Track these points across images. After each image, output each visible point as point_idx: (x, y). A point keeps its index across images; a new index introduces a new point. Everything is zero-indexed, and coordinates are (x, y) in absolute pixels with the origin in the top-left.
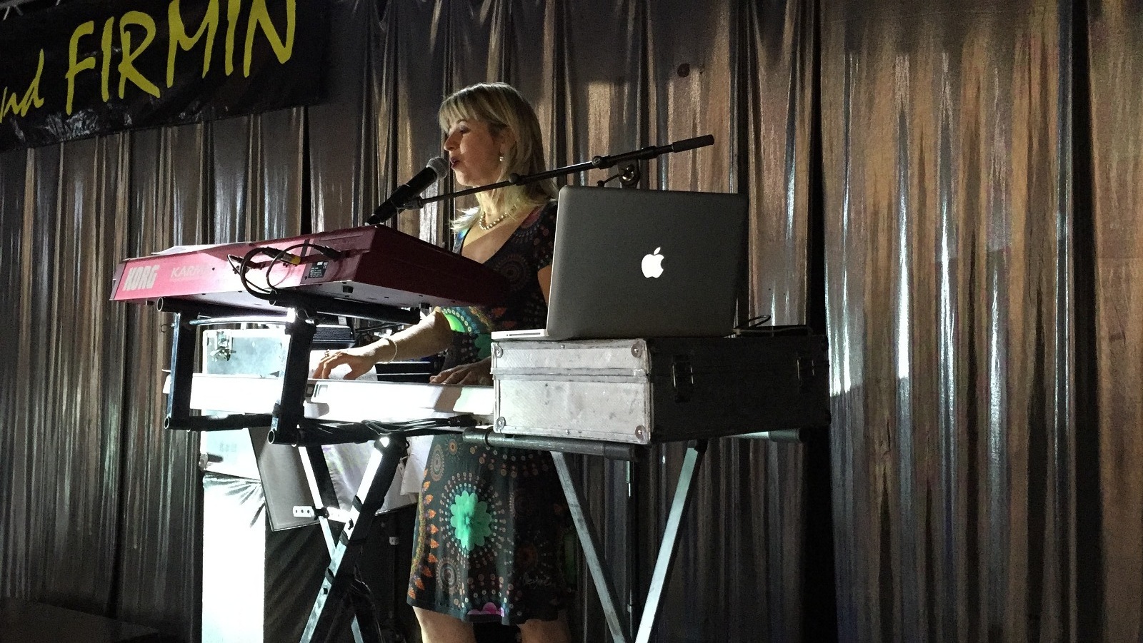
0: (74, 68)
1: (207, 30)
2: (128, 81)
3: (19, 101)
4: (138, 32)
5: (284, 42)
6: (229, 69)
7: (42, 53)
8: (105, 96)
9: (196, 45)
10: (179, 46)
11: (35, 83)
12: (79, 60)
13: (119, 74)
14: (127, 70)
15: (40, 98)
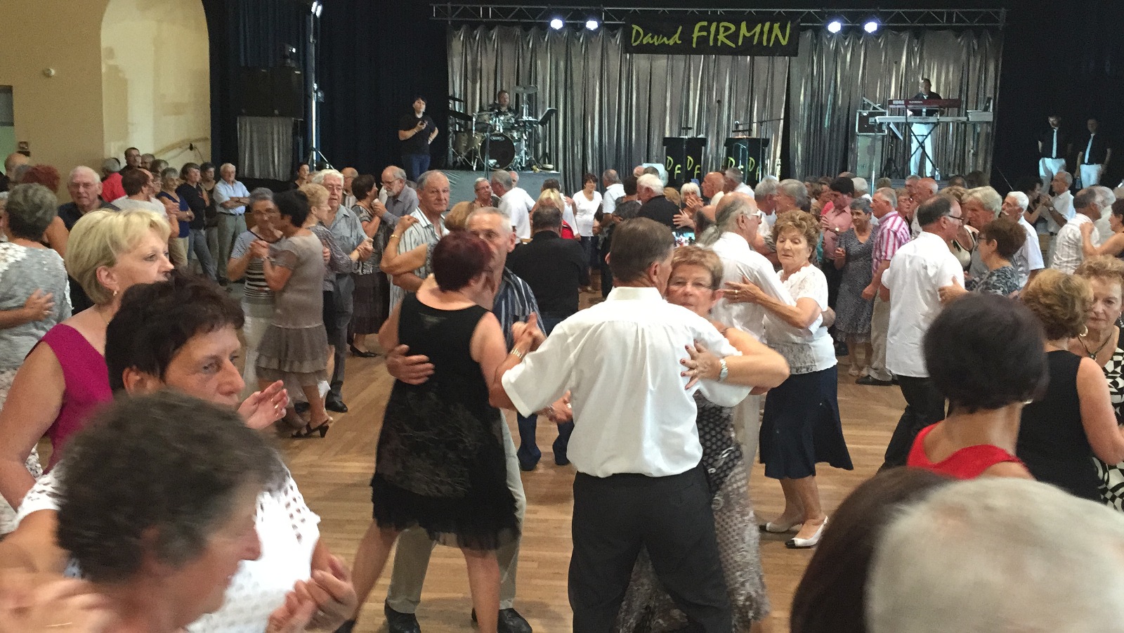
0: (696, 34)
1: (755, 32)
2: (722, 41)
3: (668, 40)
4: (727, 29)
5: (784, 39)
6: (765, 44)
7: (680, 28)
8: (711, 44)
9: (751, 36)
10: (744, 35)
11: (677, 36)
12: (699, 31)
13: (718, 40)
14: (721, 37)
15: (679, 40)
